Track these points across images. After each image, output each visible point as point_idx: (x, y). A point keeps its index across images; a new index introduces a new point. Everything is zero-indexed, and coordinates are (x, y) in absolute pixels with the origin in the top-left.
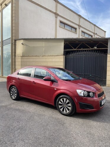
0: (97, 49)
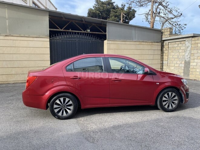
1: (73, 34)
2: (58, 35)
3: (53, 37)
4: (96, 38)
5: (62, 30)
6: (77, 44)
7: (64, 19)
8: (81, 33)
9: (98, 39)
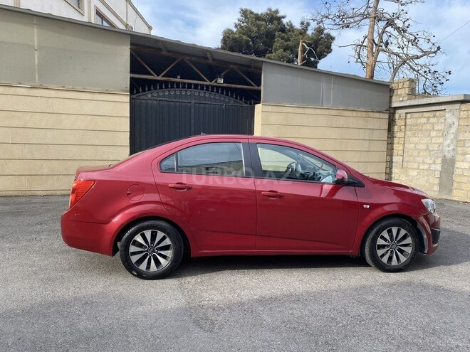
0: (225, 85)
1: (184, 87)
2: (149, 90)
3: (138, 92)
4: (236, 98)
5: (159, 78)
6: (193, 110)
7: (165, 53)
8: (202, 86)
9: (241, 99)
